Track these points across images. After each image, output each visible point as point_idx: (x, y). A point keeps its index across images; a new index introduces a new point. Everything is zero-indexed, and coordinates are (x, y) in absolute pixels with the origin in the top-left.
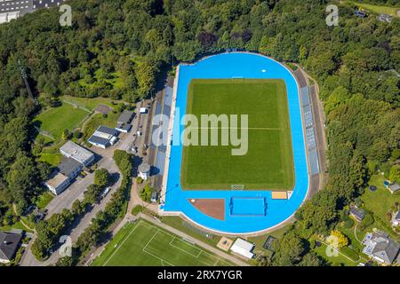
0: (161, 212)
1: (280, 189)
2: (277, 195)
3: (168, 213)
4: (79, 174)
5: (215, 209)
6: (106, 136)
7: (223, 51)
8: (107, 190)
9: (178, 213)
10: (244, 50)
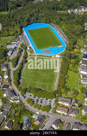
0: (36, 55)
1: (59, 46)
2: (59, 47)
3: (38, 55)
4: (13, 51)
5: (48, 52)
6: (16, 43)
7: (32, 23)
8: (22, 53)
9: (40, 54)
10: (37, 22)
